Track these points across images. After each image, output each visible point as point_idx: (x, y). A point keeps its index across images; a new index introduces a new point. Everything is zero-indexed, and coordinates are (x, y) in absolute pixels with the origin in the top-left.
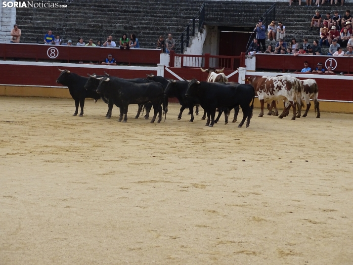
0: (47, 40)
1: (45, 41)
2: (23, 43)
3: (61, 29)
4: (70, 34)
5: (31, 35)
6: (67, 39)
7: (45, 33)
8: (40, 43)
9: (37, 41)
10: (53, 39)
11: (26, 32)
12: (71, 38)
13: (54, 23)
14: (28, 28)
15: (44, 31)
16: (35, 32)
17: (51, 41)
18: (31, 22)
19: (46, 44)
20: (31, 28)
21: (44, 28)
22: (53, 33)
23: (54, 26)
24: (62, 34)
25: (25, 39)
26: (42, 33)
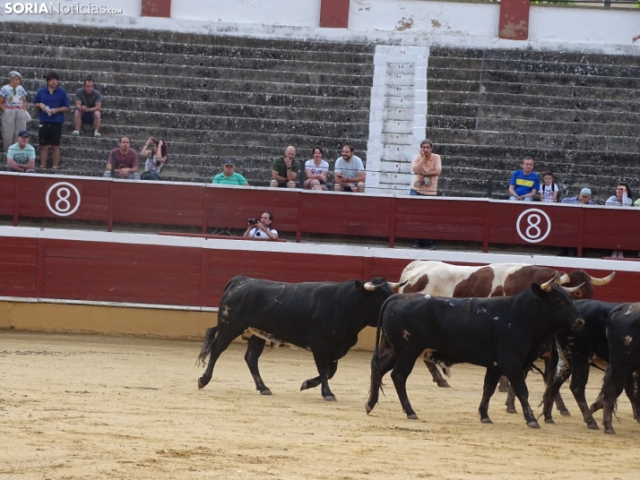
0: (516, 187)
1: (511, 189)
2: (447, 195)
3: (558, 155)
4: (586, 171)
5: (471, 174)
6: (576, 185)
7: (511, 166)
8: (495, 197)
9: (489, 189)
10: (536, 186)
11: (457, 162)
12: (589, 181)
13: (538, 138)
14: (463, 150)
15: (509, 159)
16: (482, 164)
17: (529, 190)
18: (470, 135)
19: (512, 200)
20: (471, 151)
21: (511, 151)
22: (535, 168)
23: (539, 146)
24: (562, 169)
25: (451, 183)
26: (501, 166)
